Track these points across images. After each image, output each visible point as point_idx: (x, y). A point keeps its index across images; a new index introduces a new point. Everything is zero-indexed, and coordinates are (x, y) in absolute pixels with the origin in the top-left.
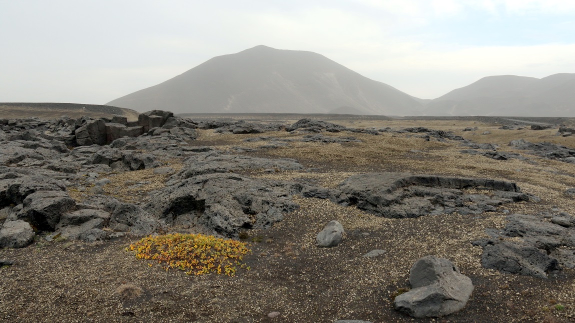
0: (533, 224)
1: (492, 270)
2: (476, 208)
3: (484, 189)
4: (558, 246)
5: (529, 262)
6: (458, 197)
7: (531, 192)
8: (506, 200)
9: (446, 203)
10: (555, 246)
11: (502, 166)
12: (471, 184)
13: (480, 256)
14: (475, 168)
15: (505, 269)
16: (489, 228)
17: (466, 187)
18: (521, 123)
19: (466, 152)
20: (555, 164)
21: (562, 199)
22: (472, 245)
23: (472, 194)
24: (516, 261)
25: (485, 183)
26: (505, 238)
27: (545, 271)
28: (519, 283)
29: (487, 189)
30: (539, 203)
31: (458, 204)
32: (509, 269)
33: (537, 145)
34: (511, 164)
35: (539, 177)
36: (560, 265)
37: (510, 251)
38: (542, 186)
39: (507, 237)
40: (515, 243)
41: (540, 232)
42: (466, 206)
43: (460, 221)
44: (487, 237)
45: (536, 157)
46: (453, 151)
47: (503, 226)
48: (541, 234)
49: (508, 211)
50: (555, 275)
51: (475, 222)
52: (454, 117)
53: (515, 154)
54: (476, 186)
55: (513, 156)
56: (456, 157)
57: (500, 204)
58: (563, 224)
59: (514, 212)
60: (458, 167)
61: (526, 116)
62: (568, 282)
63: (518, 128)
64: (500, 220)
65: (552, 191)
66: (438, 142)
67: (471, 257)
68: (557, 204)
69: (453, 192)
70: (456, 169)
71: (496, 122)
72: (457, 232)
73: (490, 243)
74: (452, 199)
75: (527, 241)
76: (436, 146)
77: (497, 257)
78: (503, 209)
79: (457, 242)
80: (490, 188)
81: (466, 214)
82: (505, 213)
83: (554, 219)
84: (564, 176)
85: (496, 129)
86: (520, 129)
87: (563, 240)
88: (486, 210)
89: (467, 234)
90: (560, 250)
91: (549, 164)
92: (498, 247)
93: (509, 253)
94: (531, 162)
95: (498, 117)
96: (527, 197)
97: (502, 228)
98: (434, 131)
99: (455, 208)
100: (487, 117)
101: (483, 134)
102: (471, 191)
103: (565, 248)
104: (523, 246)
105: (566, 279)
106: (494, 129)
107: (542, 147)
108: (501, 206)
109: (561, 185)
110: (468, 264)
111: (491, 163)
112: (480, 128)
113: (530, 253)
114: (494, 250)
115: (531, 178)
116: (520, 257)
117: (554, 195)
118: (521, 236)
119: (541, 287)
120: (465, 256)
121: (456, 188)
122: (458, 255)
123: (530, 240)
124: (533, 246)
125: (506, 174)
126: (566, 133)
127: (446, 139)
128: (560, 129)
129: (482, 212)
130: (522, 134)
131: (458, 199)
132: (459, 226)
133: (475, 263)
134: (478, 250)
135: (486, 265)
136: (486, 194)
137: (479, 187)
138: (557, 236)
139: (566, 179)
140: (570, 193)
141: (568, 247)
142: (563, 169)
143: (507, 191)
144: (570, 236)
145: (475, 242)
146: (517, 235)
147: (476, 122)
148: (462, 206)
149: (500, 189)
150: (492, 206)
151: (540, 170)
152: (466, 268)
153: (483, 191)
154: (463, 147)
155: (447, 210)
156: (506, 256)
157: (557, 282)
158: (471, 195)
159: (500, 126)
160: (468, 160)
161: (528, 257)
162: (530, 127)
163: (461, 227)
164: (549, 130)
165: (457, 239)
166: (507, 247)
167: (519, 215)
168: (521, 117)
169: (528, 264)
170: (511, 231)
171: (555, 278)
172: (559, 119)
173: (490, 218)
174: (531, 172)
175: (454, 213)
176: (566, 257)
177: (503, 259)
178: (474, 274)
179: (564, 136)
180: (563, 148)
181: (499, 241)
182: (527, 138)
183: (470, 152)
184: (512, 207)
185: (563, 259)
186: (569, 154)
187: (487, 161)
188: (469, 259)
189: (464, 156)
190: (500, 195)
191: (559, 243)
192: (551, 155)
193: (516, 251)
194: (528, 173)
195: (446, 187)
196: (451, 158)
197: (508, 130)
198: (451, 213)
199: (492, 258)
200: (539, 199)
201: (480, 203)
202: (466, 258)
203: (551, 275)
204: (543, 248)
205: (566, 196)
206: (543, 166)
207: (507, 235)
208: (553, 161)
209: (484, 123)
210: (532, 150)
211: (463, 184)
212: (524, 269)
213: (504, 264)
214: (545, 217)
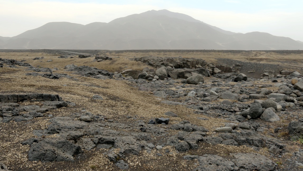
0: (66, 123)
1: (36, 161)
2: (28, 115)
3: (36, 101)
4: (82, 136)
5: (62, 151)
6: (14, 109)
7: (70, 100)
8: (51, 107)
9: (4, 114)
10: (80, 137)
11: (54, 83)
12: (26, 98)
13: (27, 152)
14: (35, 85)
15: (45, 159)
16: (36, 129)
17: (22, 101)
18: (73, 54)
19: (30, 74)
20: (89, 80)
21: (90, 103)
22: (21, 145)
23: (27, 105)
24: (53, 152)
25: (36, 96)
26: (47, 136)
27: (72, 156)
28: (54, 168)
29: (38, 101)
30: (74, 107)
31: (14, 114)
32: (48, 158)
33: (79, 68)
34: (61, 81)
35: (78, 89)
36: (83, 149)
37: (49, 145)
38: (79, 95)
39: (49, 134)
40: (53, 139)
41: (70, 129)
42: (21, 115)
43: (15, 127)
44: (34, 137)
45: (78, 76)
46: (21, 74)
47: (46, 127)
48: (71, 129)
49: (52, 115)
50: (79, 157)
51: (26, 126)
52: (27, 50)
53: (64, 75)
54: (30, 99)
55: (63, 76)
56: (22, 78)
57: (47, 110)
58: (87, 120)
59: (56, 116)
60: (22, 86)
61: (76, 49)
62: (86, 160)
63: (70, 57)
64: (45, 122)
65: (84, 98)
66: (10, 68)
67: (20, 155)
68: (85, 107)
69: (11, 106)
70: (20, 87)
71: (57, 53)
72: (11, 136)
73: (35, 141)
74: (9, 110)
75: (61, 136)
76: (8, 71)
77: (39, 151)
78: (49, 114)
79: (10, 144)
80: (40, 100)
81: (20, 121)
82: (49, 117)
83: (81, 117)
84: (94, 87)
85: (56, 58)
86: (72, 58)
87: (85, 132)
88: (36, 116)
89: (18, 136)
90: (83, 139)
91: (86, 80)
92: (40, 143)
93: (48, 147)
94: (74, 79)
95: (58, 50)
96: (66, 104)
97: (45, 128)
98: (6, 60)
99: (12, 117)
100: (50, 50)
101: (48, 61)
102: (26, 103)
103: (86, 137)
104: (58, 140)
105: (86, 159)
106: (55, 58)
107: (83, 69)
108: (47, 112)
109: (90, 93)
110: (17, 160)
111: (47, 81)
112: (45, 57)
113: (63, 145)
114: (37, 146)
115: (73, 90)
116: (56, 149)
117: (84, 101)
118: (58, 133)
119: (69, 168)
120: (15, 154)
121: (14, 102)
122: (10, 154)
123: (64, 135)
124: (65, 139)
125: (56, 89)
126: (99, 60)
127: (17, 66)
128: (96, 57)
129: (32, 118)
130: (73, 61)
131: (14, 110)
132: (13, 131)
133: (22, 159)
134: (26, 148)
135: (31, 159)
136: (37, 104)
137: (32, 100)
138: (82, 130)
139: (94, 89)
140: (95, 99)
141: (88, 136)
142: (94, 83)
143: (53, 101)
144: (90, 128)
145: (24, 142)
146: (55, 132)
147: (43, 53)
148: (18, 115)
149: (48, 100)
150: (40, 113)
151: (79, 85)
152: (15, 164)
153: (35, 102)
154: (28, 71)
155: (5, 120)
156: (46, 149)
157: (80, 162)
158: (26, 107)
159: (59, 56)
160: (31, 80)
161: (61, 147)
162: (78, 56)
163: (15, 132)
164: (89, 58)
165: (10, 141)
166: (47, 142)
167: (59, 117)
168: (73, 50)
169: (61, 152)
170: (51, 130)
171: (78, 159)
172: (96, 51)
173: (38, 122)
174: (74, 86)
175: (10, 121)
176: (86, 143)
177: (43, 152)
178: (21, 167)
179: (98, 61)
180: (95, 69)
181: (42, 139)
182: (76, 64)
183: (33, 74)
184: (55, 112)
185: (84, 145)
186: (98, 73)
187: (45, 80)
188: (18, 156)
189: (28, 77)
190: (47, 104)
191: (83, 134)
192: (88, 74)
193: (53, 144)
194: (71, 87)
195: (6, 102)
196: (18, 79)
197: (64, 58)
198: (8, 122)
199: (35, 153)
200: (74, 105)
201: (31, 111)
202: (16, 156)
203: (76, 157)
204: (72, 140)
205: (92, 101)
206: (82, 81)
207: (49, 133)
208: (88, 77)
209: (48, 54)
210: (77, 71)
211: (20, 98)
212: (59, 157)
213: (44, 156)
214: (76, 117)
